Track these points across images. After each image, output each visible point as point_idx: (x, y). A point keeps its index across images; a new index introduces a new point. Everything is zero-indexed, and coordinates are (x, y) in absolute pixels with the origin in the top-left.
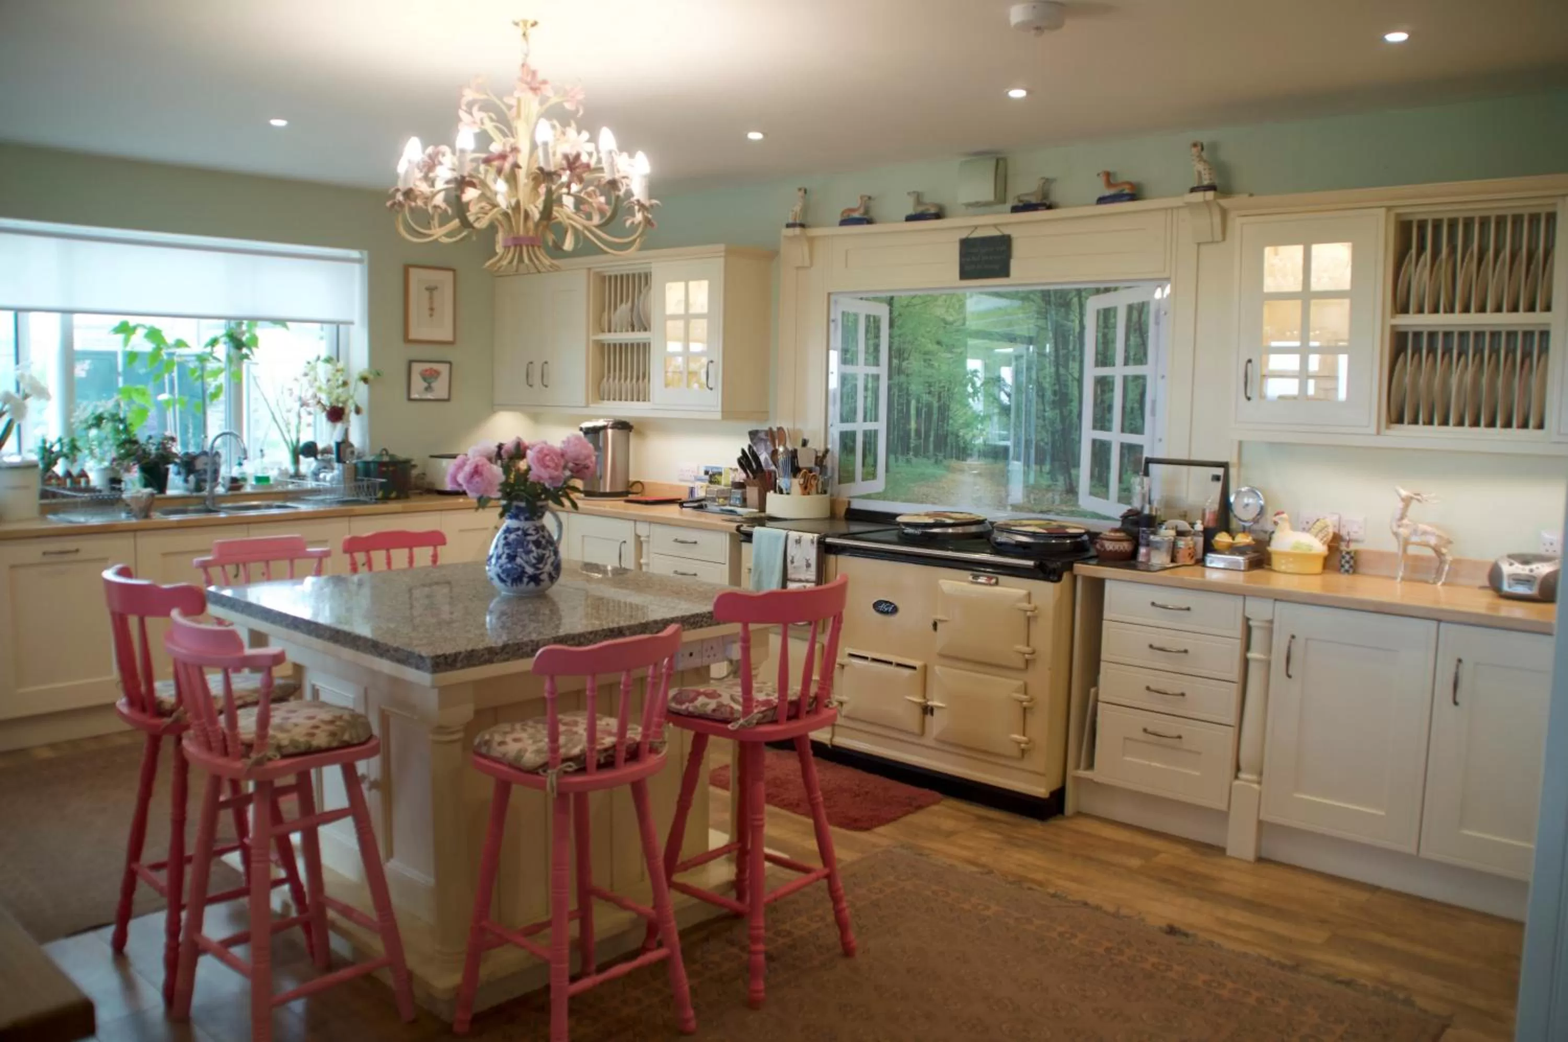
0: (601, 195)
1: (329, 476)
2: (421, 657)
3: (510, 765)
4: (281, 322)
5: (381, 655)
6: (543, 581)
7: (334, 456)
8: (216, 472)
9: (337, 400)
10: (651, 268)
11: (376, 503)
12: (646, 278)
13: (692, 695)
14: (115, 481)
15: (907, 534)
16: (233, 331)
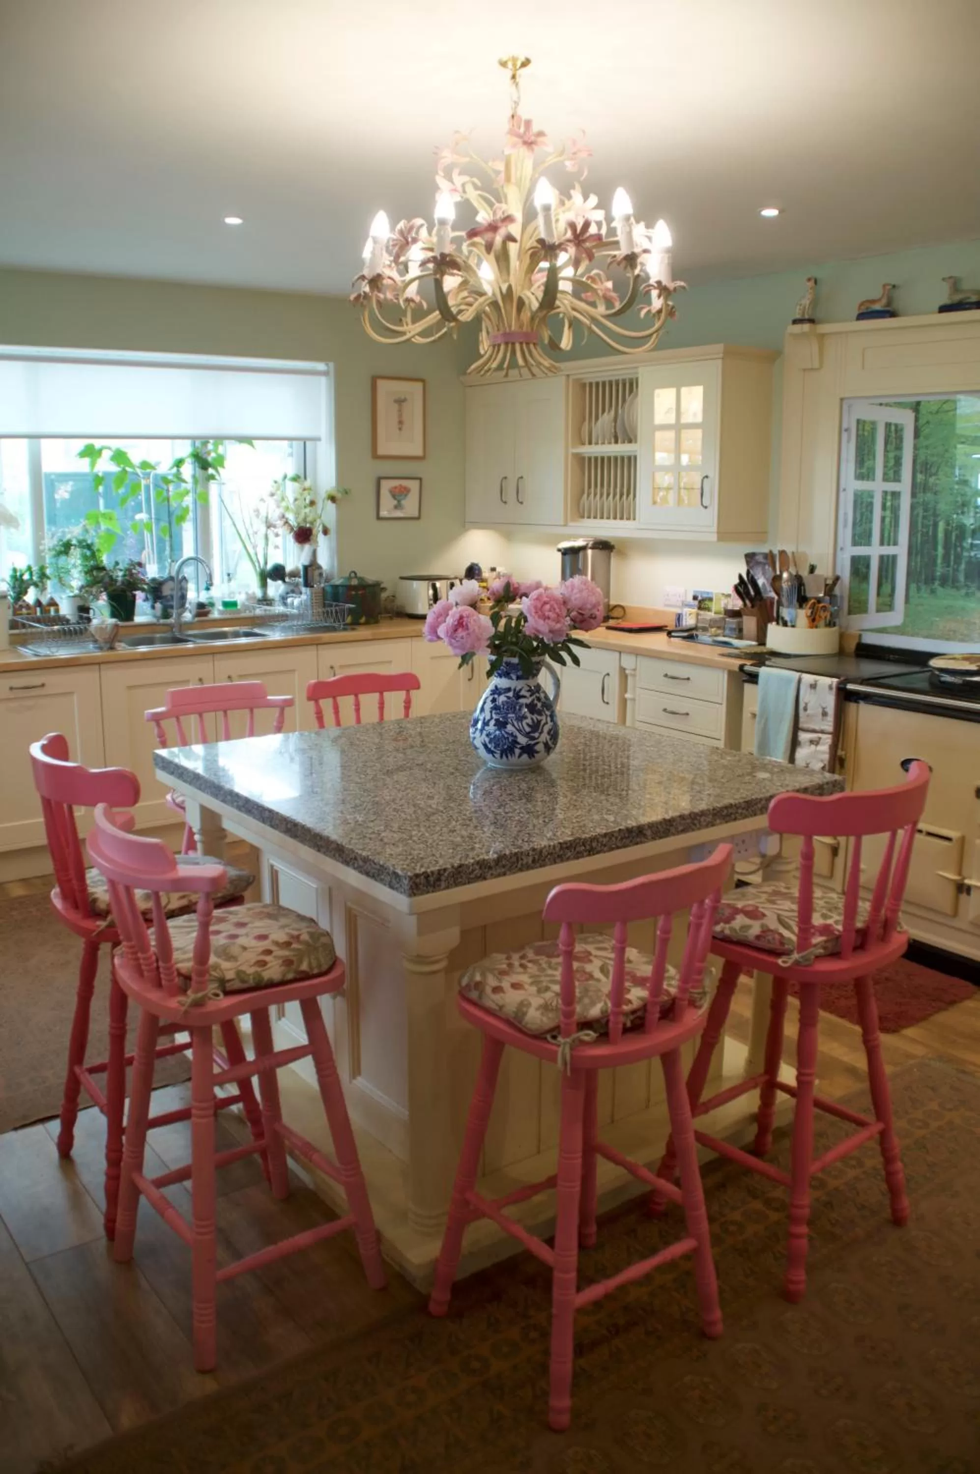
0: (608, 280)
1: (296, 602)
2: (395, 874)
3: (508, 1022)
4: (247, 440)
5: (347, 863)
6: (537, 752)
7: (301, 580)
8: (183, 597)
9: (305, 520)
10: (637, 373)
11: (345, 629)
12: (630, 386)
13: (727, 912)
14: (83, 610)
15: (944, 682)
16: (199, 451)
